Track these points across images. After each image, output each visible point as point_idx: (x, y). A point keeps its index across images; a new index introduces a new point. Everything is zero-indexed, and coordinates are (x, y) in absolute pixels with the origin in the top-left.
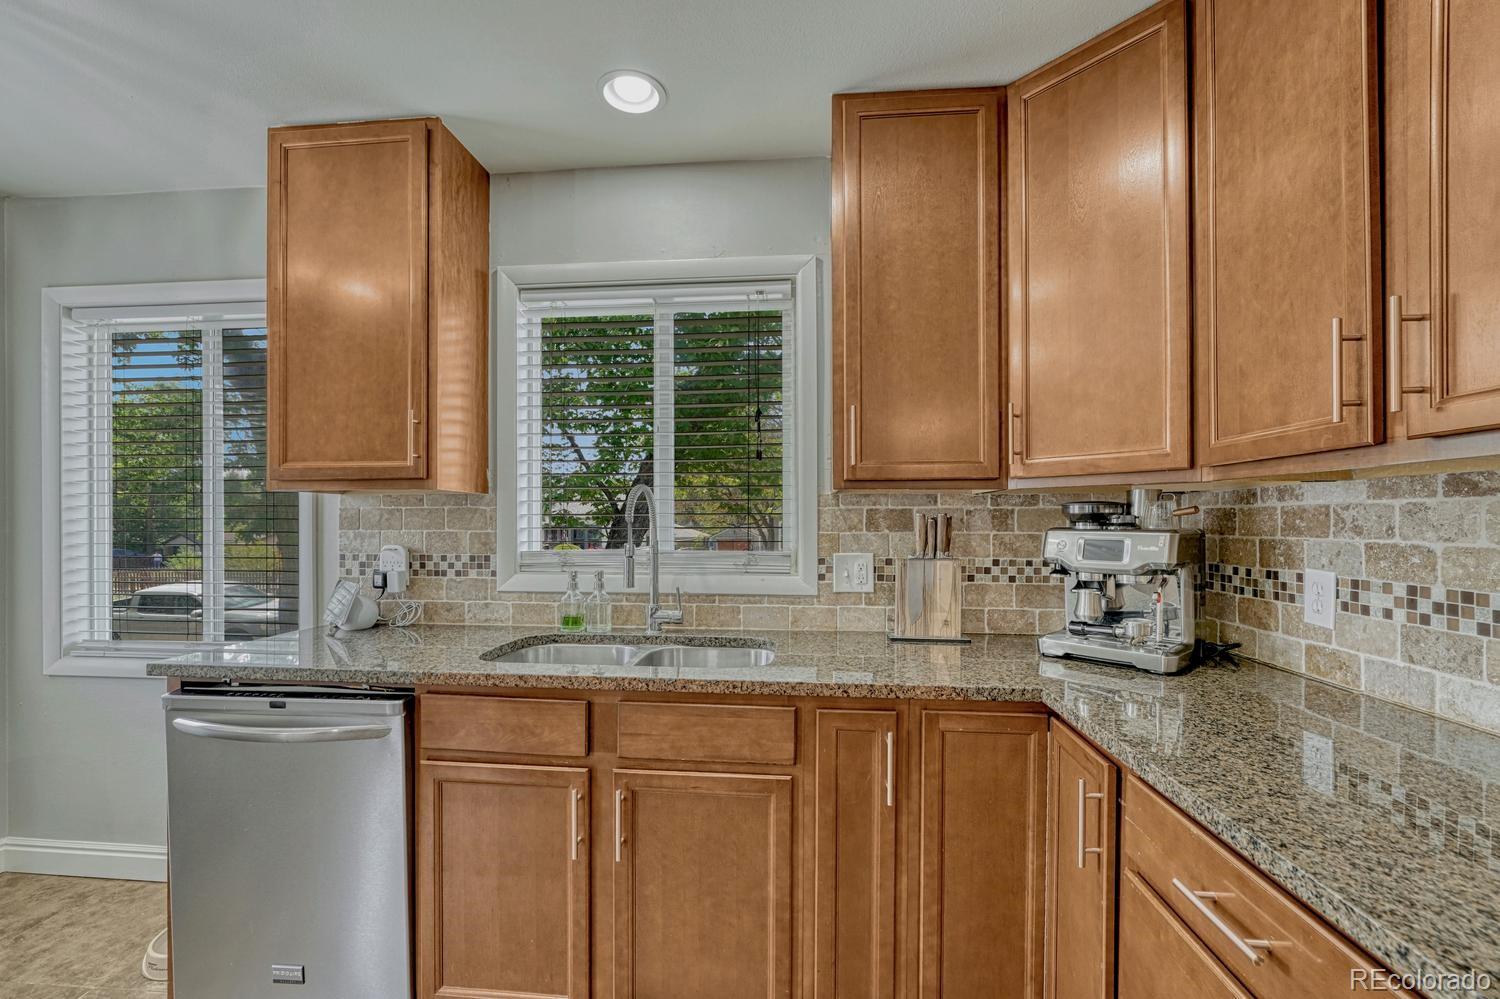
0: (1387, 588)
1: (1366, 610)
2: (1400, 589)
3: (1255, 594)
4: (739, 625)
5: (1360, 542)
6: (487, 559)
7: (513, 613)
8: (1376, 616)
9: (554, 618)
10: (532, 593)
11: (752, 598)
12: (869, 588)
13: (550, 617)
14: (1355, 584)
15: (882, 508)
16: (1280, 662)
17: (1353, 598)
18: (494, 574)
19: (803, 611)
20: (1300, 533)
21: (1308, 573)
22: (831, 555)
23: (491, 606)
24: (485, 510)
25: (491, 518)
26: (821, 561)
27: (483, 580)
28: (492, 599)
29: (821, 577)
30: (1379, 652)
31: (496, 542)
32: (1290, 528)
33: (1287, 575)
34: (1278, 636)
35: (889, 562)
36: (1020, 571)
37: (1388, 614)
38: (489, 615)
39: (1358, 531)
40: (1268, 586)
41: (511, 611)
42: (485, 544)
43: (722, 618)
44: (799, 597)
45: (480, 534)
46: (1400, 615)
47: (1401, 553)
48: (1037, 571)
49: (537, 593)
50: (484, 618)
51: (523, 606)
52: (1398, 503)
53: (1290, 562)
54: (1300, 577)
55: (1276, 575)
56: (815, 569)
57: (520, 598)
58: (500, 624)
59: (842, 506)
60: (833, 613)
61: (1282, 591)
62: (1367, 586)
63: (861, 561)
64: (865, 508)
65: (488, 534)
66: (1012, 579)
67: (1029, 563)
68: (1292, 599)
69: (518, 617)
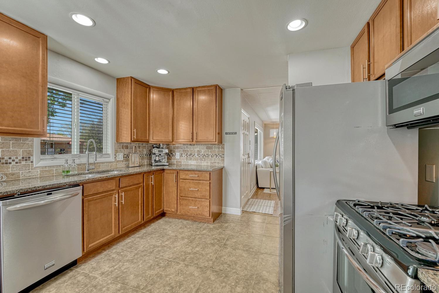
0: (185, 154)
1: (182, 156)
2: (186, 154)
3: (169, 156)
4: (100, 169)
5: (182, 150)
6: (29, 158)
7: (40, 173)
8: (184, 157)
9: (54, 173)
10: (47, 166)
11: (103, 163)
12: (122, 159)
13: (53, 172)
14: (181, 154)
15: (124, 145)
16: (173, 163)
17: (181, 155)
18: (32, 162)
19: (112, 165)
20: (175, 149)
21: (177, 153)
22: (116, 154)
23: (32, 172)
24: (29, 143)
25: (31, 145)
26: (115, 155)
27: (28, 164)
28: (31, 170)
29: (115, 158)
30: (184, 160)
31: (33, 153)
32: (174, 148)
33: (174, 154)
34: (173, 161)
35: (125, 155)
36: (141, 155)
37: (185, 156)
38: (30, 175)
39: (182, 149)
40: (171, 155)
41: (39, 172)
42: (29, 153)
43: (97, 168)
44: (111, 162)
45: (27, 150)
46: (186, 156)
47: (186, 151)
48: (143, 155)
49: (48, 166)
50: (29, 176)
51: (44, 170)
52: (185, 146)
53: (174, 152)
54: (175, 154)
55: (172, 154)
56: (114, 156)
57: (42, 168)
58: (35, 177)
59: (118, 145)
60: (117, 164)
61: (173, 155)
62: (183, 154)
63: (121, 154)
64: (122, 145)
65: (30, 150)
66: (140, 157)
67: (142, 154)
68: (174, 156)
69: (42, 174)
